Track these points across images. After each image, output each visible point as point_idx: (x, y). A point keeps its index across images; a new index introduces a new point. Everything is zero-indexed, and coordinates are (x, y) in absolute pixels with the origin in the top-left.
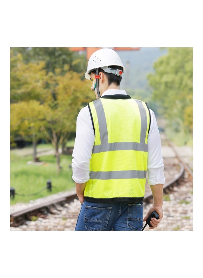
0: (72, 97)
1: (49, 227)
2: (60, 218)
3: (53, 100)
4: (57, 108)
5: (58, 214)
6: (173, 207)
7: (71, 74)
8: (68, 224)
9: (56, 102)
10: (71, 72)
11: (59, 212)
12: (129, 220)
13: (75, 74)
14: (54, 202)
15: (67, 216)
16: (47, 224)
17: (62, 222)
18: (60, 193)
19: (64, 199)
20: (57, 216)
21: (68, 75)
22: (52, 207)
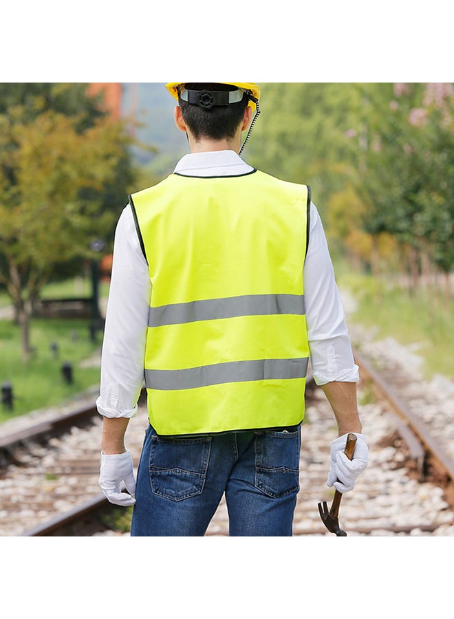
0: (55, 175)
1: (14, 499)
2: (39, 474)
3: (6, 183)
4: (18, 204)
5: (35, 466)
6: (318, 439)
7: (51, 118)
8: (62, 490)
9: (14, 190)
10: (50, 112)
11: (36, 461)
12: (260, 472)
13: (59, 118)
14: (23, 437)
15: (58, 471)
16: (9, 491)
17: (47, 485)
18: (34, 413)
19: (47, 428)
20: (31, 470)
21: (43, 122)
22: (18, 448)
